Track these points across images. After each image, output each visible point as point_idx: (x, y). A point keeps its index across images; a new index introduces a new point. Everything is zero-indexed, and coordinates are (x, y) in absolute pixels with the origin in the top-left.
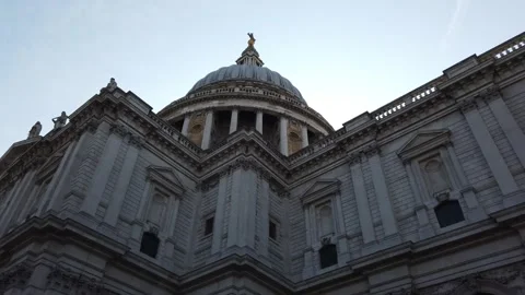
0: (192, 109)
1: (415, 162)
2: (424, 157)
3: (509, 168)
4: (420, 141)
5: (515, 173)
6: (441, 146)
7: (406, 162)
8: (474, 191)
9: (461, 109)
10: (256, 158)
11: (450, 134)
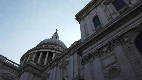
0: (31, 53)
1: (62, 69)
2: (64, 67)
3: (74, 71)
4: (63, 63)
5: (74, 72)
6: (66, 65)
7: (60, 68)
8: (68, 77)
9: (71, 55)
10: (30, 68)
11: (68, 61)
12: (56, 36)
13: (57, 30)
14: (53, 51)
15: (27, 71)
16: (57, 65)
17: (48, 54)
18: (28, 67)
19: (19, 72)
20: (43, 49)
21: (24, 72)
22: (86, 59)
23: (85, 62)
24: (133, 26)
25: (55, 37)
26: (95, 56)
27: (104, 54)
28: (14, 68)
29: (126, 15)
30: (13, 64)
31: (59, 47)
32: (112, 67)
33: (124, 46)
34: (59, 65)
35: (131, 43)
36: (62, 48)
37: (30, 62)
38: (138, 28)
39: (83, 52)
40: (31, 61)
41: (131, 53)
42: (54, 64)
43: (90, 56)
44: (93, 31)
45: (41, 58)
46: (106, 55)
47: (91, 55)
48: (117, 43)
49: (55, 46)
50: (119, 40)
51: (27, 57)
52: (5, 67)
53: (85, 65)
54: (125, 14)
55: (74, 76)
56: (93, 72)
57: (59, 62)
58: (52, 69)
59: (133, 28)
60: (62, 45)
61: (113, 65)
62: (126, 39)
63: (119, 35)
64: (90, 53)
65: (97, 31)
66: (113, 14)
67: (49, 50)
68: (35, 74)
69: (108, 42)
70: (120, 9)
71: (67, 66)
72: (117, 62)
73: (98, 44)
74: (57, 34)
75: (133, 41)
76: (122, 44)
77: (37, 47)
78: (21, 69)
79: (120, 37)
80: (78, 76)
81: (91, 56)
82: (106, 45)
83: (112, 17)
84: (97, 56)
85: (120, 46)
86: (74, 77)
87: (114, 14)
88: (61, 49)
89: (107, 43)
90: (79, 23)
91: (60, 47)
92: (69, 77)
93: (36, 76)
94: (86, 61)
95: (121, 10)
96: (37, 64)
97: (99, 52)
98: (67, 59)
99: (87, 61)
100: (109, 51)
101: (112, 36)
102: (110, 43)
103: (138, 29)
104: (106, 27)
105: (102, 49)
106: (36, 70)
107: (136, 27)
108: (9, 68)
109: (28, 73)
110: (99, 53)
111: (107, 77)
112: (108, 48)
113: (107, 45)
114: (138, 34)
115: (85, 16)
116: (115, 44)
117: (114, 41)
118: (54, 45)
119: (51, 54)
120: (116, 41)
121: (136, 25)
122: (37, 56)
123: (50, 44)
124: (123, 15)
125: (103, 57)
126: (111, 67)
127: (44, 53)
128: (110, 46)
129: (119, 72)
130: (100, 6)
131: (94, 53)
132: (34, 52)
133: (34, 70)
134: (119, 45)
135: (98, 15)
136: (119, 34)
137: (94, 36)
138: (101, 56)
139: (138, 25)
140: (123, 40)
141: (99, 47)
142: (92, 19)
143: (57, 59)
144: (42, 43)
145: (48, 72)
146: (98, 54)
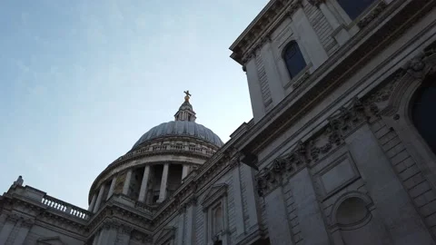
0: (118, 171)
1: (210, 210)
2: (214, 205)
3: (244, 214)
4: (212, 193)
5: (246, 218)
6: (221, 197)
7: (206, 210)
8: (229, 233)
9: (232, 167)
10: (118, 218)
11: (226, 186)
12: (186, 112)
13: (187, 93)
14: (183, 159)
15: (108, 226)
16: (194, 201)
17: (166, 168)
18: (112, 214)
19: (87, 230)
20: (151, 155)
21: (100, 230)
22: (268, 177)
23: (266, 188)
24: (399, 63)
25: (184, 116)
26: (294, 165)
27: (320, 156)
28: (72, 222)
29: (374, 31)
30: (68, 210)
31: (199, 146)
32: (347, 194)
33: (376, 126)
34: (201, 198)
35: (397, 117)
36: (209, 147)
37: (115, 199)
38: (416, 67)
39: (261, 157)
40: (118, 195)
41: (399, 148)
42: (185, 198)
43: (281, 167)
44: (286, 88)
45: (148, 185)
46: (327, 159)
47: (284, 164)
48: (356, 121)
49: (186, 144)
50: (362, 109)
51: (108, 183)
52: (45, 219)
53: (267, 194)
54: (374, 28)
55: (247, 230)
56: (292, 215)
57: (200, 192)
58: (180, 213)
59: (400, 70)
60: (206, 137)
61: (350, 188)
62: (382, 106)
63: (360, 96)
64: (278, 158)
65: (296, 87)
66: (338, 31)
67: (170, 158)
68: (133, 233)
69: (328, 119)
70: (361, 12)
71: (224, 201)
72: (360, 177)
73: (303, 129)
74: (191, 106)
75: (402, 109)
76: (371, 121)
77: (134, 152)
78: (93, 222)
79: (363, 99)
80: (257, 228)
81: (284, 168)
82: (323, 131)
83: (336, 42)
84: (301, 166)
85: (366, 127)
86: (245, 233)
87: (344, 30)
88: (204, 152)
89: (327, 122)
90: (245, 70)
91: (201, 144)
92: (233, 234)
93: (139, 237)
94: (270, 184)
95: (362, 18)
96: (137, 203)
97: (305, 152)
98: (223, 181)
99: (273, 182)
100: (334, 146)
101: (338, 101)
102: (336, 123)
103: (416, 71)
104: (321, 74)
105: (313, 143)
106: (136, 222)
107: (409, 66)
108: (57, 224)
109: (113, 232)
110: (304, 154)
111: (332, 227)
112: (330, 137)
113: (328, 129)
114: (415, 85)
115: (259, 47)
116: (350, 124)
117: (346, 116)
118: (184, 141)
119: (176, 169)
120: (353, 114)
121: (409, 58)
122: (136, 177)
123: (171, 140)
124: (368, 32)
125: (319, 167)
126: (344, 195)
127: (157, 168)
128: (336, 129)
129: (367, 207)
130: (300, 10)
131: (292, 158)
132: (124, 167)
133: (130, 220)
134: (362, 125)
135: (295, 38)
136: (360, 92)
137: (286, 104)
138: (313, 162)
139: (415, 58)
140: (372, 110)
141: (305, 136)
142: (279, 52)
143: (193, 183)
144: (148, 138)
145: (170, 225)
146: (302, 159)
